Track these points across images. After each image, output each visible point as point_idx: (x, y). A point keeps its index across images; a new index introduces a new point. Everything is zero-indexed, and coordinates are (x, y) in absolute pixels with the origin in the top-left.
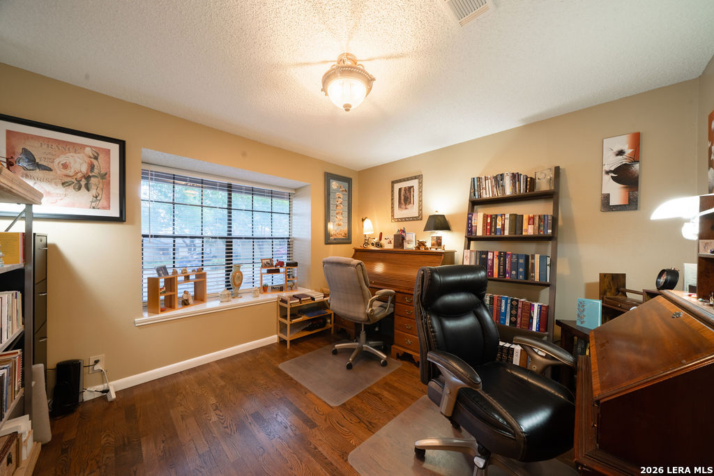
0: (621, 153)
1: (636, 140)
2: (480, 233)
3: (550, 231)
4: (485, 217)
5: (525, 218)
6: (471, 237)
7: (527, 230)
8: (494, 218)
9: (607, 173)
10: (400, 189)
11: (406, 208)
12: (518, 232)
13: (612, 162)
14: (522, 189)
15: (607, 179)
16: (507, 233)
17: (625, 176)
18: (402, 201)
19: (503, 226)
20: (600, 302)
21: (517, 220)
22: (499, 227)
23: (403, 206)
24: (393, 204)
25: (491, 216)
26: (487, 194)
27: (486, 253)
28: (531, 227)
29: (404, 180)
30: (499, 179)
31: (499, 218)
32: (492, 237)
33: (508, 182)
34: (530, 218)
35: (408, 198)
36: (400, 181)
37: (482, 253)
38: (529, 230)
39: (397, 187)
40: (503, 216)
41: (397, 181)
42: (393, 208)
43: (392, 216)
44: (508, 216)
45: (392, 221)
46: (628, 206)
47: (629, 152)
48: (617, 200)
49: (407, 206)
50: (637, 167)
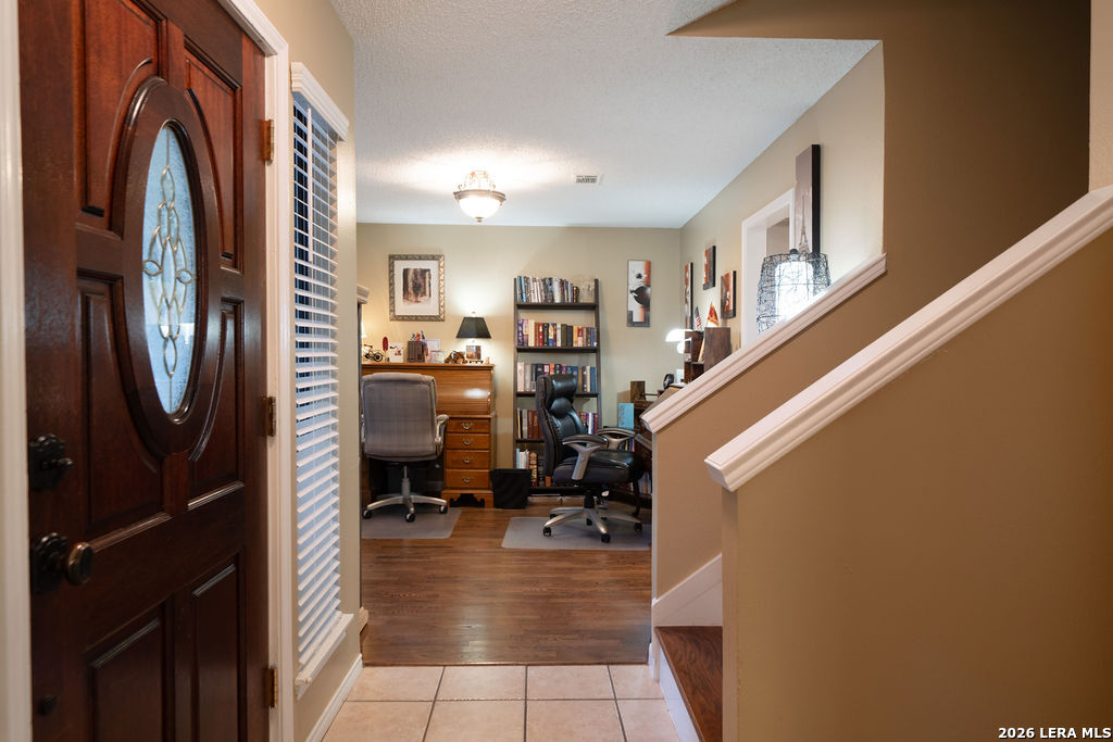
0: (639, 276)
1: (649, 266)
2: (531, 344)
3: (595, 344)
4: (537, 325)
5: (575, 329)
6: (522, 349)
7: (577, 342)
8: (546, 327)
9: (632, 292)
10: (406, 272)
11: (417, 302)
12: (569, 344)
13: (635, 284)
14: (569, 299)
15: (631, 296)
16: (559, 344)
17: (642, 296)
18: (410, 289)
19: (555, 336)
20: (632, 405)
21: (568, 331)
22: (551, 337)
23: (412, 298)
24: (392, 292)
25: (543, 325)
26: (536, 298)
27: (542, 366)
28: (580, 338)
29: (413, 258)
30: (547, 284)
31: (551, 327)
32: (545, 348)
33: (556, 288)
34: (579, 330)
35: (420, 286)
36: (407, 258)
37: (537, 366)
38: (579, 342)
39: (400, 266)
40: (554, 325)
41: (401, 258)
42: (392, 297)
43: (391, 311)
44: (559, 326)
45: (391, 320)
46: (646, 322)
47: (644, 276)
48: (637, 317)
49: (419, 299)
50: (649, 290)
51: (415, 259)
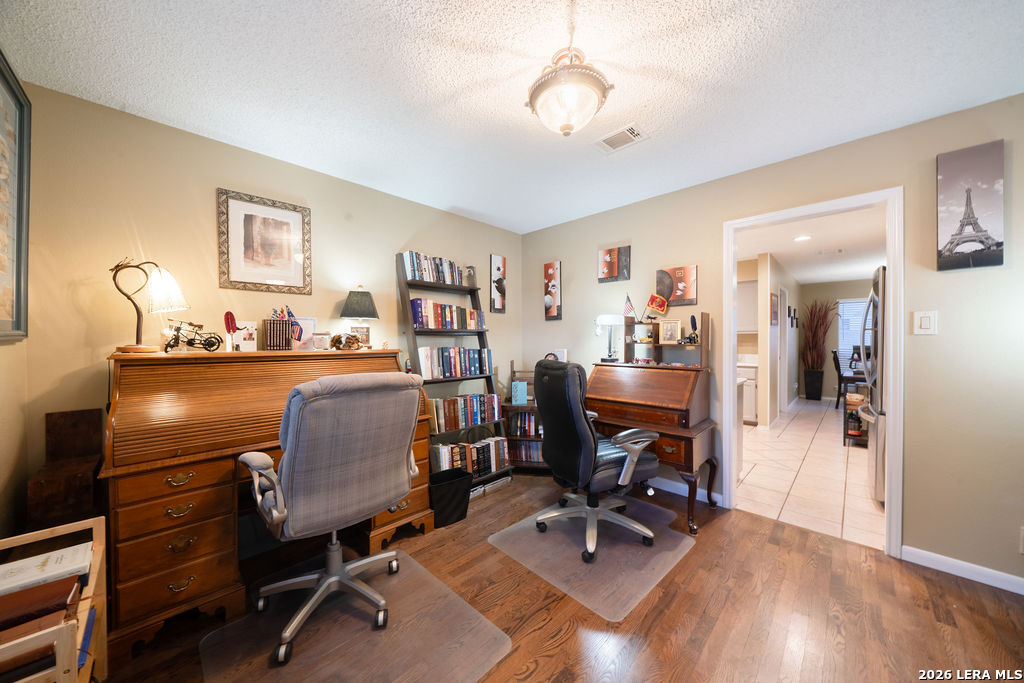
0: (499, 269)
1: (504, 261)
2: (432, 325)
3: (484, 328)
4: (436, 306)
5: (468, 311)
6: (420, 331)
7: (470, 325)
8: (443, 308)
9: (494, 282)
10: (249, 218)
11: (268, 265)
12: (464, 326)
13: (496, 276)
14: (458, 282)
15: (494, 285)
16: (455, 327)
17: (501, 287)
18: (255, 245)
19: (452, 318)
21: (462, 314)
22: (448, 319)
23: (260, 257)
24: (225, 244)
25: (441, 306)
26: (429, 277)
28: (473, 321)
29: (262, 202)
30: (437, 263)
31: (447, 309)
32: (445, 331)
33: (446, 269)
34: (471, 313)
35: (273, 243)
36: (251, 199)
37: (442, 350)
39: (238, 209)
40: (450, 307)
41: (239, 197)
42: (224, 253)
43: (222, 273)
44: (454, 308)
45: (222, 286)
46: (502, 310)
47: (502, 269)
48: (498, 305)
49: (272, 261)
50: (505, 282)
51: (265, 204)
